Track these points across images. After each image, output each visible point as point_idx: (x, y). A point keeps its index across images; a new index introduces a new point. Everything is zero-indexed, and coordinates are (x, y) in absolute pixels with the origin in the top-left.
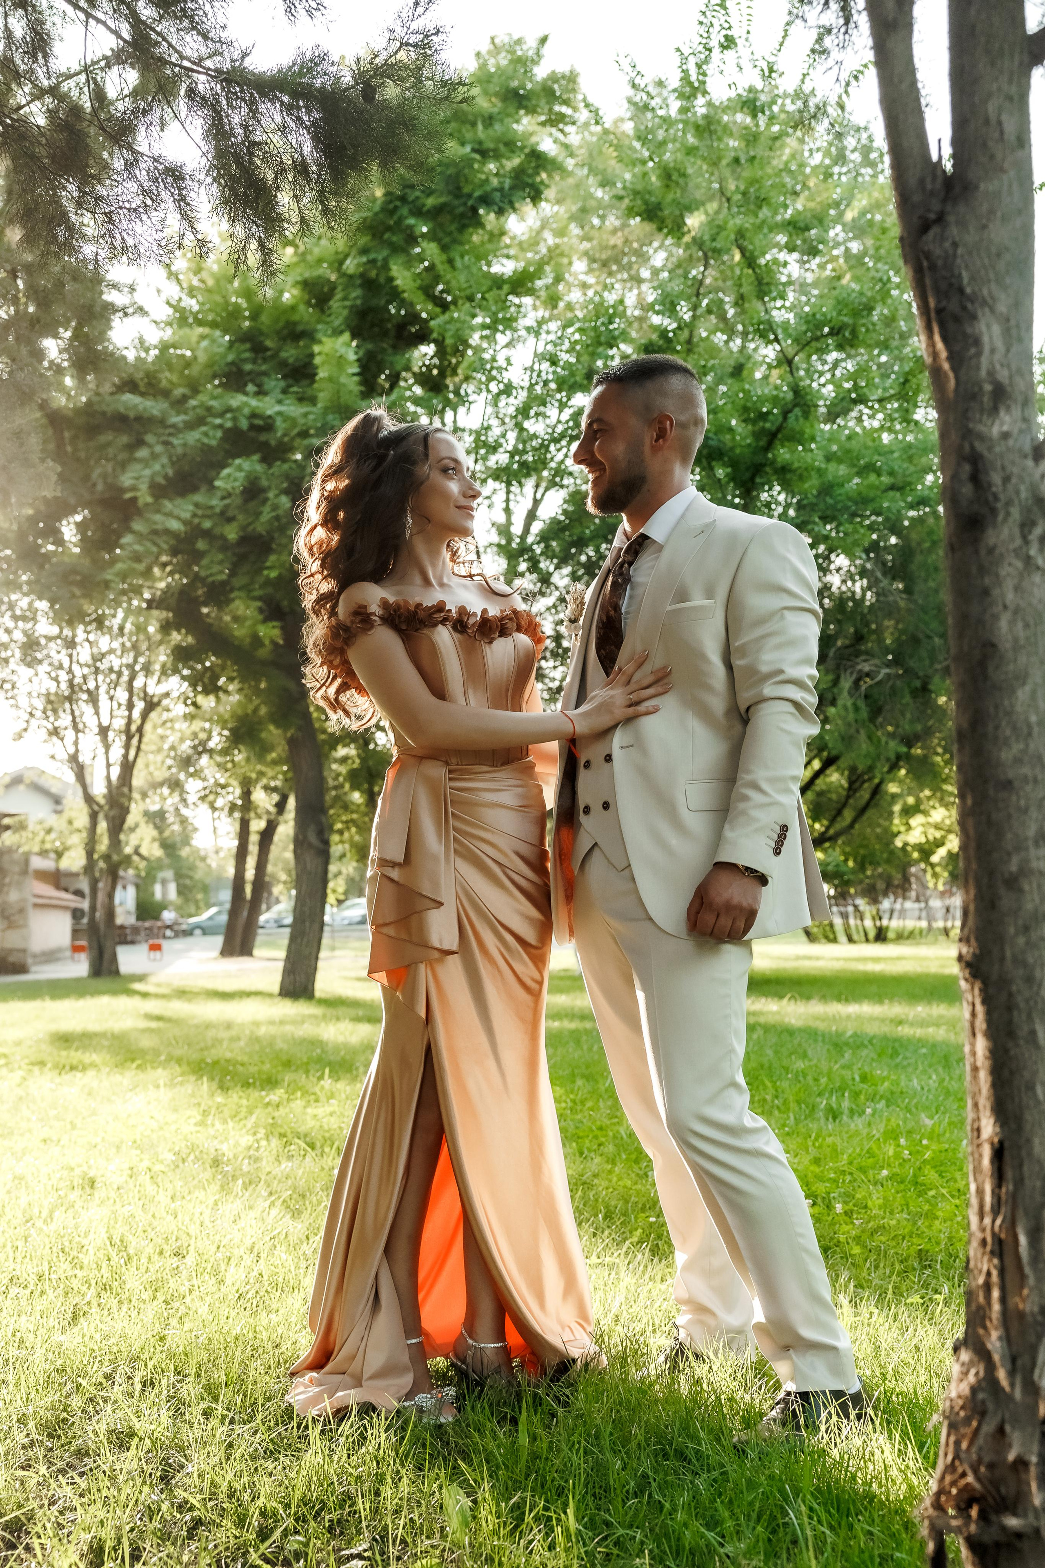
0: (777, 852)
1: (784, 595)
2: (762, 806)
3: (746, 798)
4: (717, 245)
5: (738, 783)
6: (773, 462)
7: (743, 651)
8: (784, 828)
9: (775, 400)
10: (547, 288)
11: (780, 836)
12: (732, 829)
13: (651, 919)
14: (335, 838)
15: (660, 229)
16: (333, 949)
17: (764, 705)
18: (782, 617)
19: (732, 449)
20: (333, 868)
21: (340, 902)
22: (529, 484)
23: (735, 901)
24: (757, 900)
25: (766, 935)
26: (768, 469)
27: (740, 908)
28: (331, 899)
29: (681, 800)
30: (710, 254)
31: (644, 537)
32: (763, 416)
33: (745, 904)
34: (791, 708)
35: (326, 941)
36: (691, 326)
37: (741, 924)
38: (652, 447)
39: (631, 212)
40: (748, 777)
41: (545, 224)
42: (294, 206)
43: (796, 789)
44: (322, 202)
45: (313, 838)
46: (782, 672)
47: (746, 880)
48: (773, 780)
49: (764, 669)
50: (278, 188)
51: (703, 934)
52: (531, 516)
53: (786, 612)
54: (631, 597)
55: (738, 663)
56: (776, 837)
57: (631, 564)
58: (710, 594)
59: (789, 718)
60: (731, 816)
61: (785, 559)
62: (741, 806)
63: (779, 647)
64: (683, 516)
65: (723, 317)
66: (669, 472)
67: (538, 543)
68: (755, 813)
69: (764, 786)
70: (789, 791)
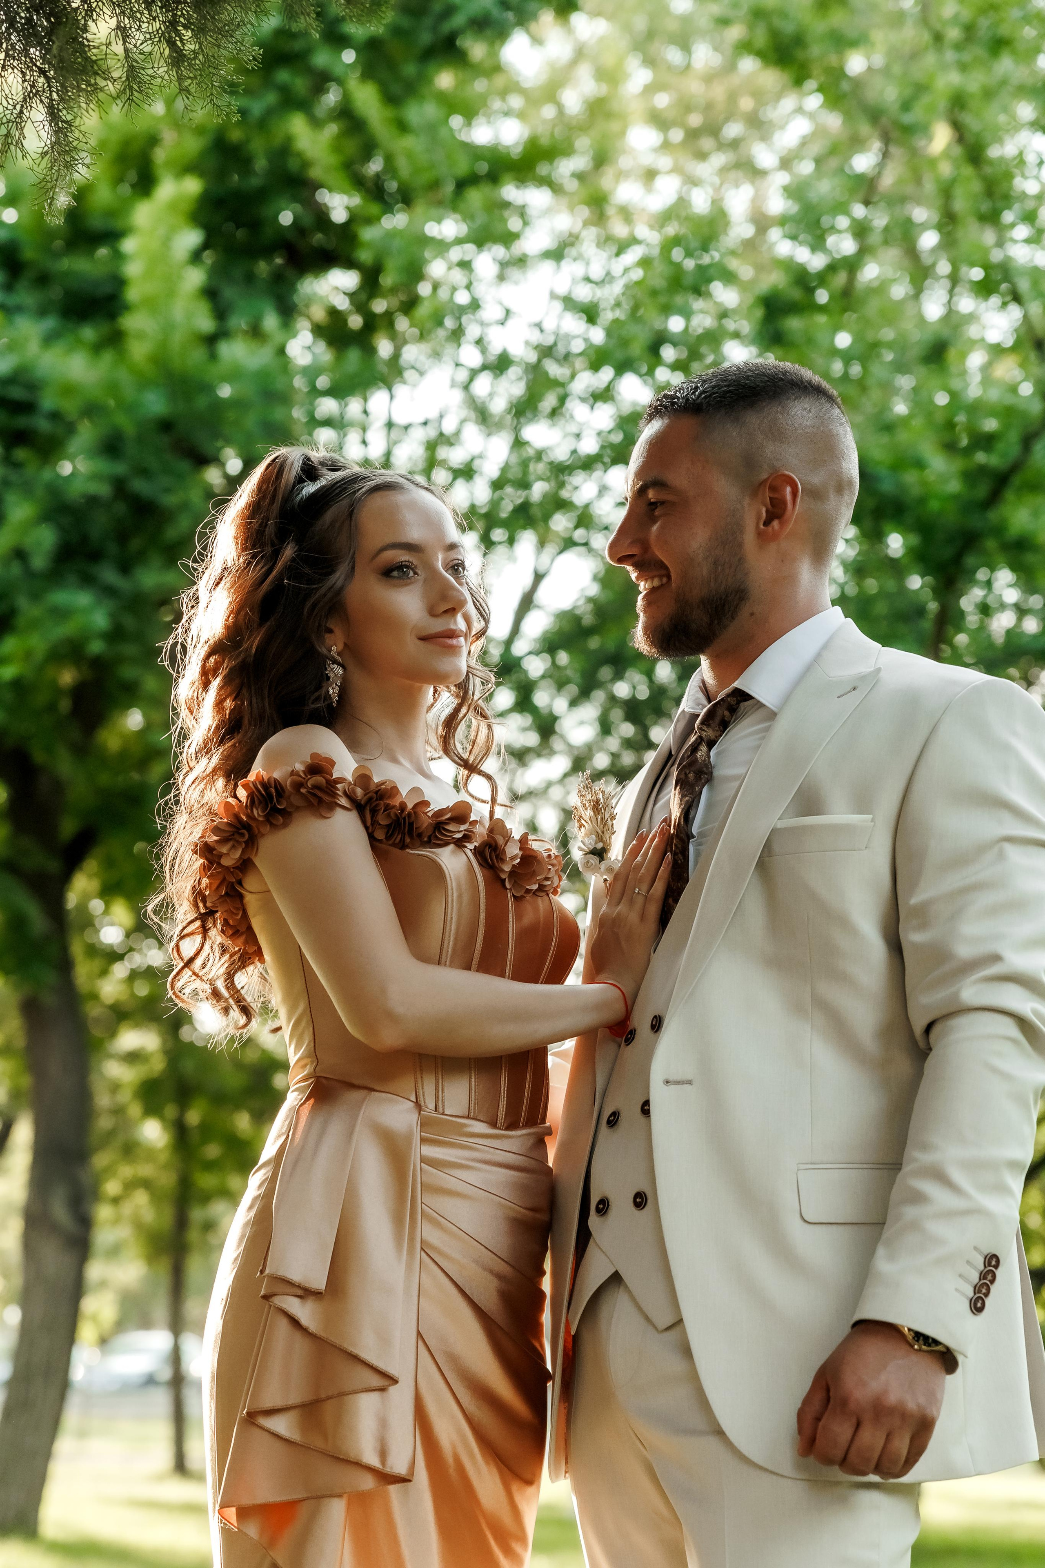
0: (977, 1306)
1: (1006, 816)
2: (950, 1214)
3: (918, 1198)
4: (907, 119)
5: (906, 1168)
6: (999, 530)
7: (922, 914)
8: (992, 1261)
9: (1008, 413)
10: (580, 176)
11: (983, 1276)
12: (891, 1258)
13: (720, 1433)
14: (103, 1213)
15: (799, 81)
16: (82, 1434)
17: (962, 1021)
18: (1001, 856)
19: (922, 501)
20: (95, 1271)
21: (103, 1342)
22: (527, 540)
23: (893, 1398)
24: (934, 1398)
25: (950, 1473)
26: (991, 544)
27: (900, 1413)
28: (87, 1333)
29: (788, 1199)
30: (895, 134)
31: (741, 696)
32: (986, 441)
33: (911, 1405)
34: (1011, 1029)
35: (72, 1416)
36: (852, 265)
37: (902, 1445)
38: (760, 534)
39: (745, 47)
40: (924, 1158)
41: (580, 53)
42: (118, 48)
43: (1017, 1183)
44: (171, 43)
45: (60, 1212)
46: (996, 958)
47: (914, 1358)
48: (973, 1166)
49: (964, 951)
50: (90, 12)
51: (827, 1461)
52: (527, 603)
53: (1009, 848)
54: (709, 806)
55: (912, 937)
56: (975, 1277)
57: (711, 744)
58: (862, 803)
59: (1008, 1047)
60: (887, 1233)
61: (1007, 748)
62: (910, 1212)
63: (994, 911)
64: (817, 658)
65: (912, 252)
66: (789, 580)
67: (537, 653)
68: (936, 1228)
69: (957, 1176)
70: (1002, 1189)
